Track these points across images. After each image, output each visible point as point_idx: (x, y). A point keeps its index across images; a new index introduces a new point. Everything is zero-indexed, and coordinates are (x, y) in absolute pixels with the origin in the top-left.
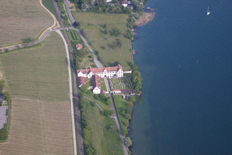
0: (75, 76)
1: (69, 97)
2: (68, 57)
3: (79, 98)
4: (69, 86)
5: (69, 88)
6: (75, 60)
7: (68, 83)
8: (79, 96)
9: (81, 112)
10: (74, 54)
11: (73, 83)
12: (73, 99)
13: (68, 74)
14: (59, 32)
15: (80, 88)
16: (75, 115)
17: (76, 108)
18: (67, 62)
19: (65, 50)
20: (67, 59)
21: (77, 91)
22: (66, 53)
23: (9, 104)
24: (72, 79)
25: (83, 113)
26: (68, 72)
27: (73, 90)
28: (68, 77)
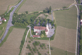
0: (79, 21)
1: (77, 28)
2: (78, 14)
3: (80, 29)
4: (77, 24)
5: (77, 25)
6: (80, 16)
7: (77, 23)
8: (80, 28)
9: (80, 34)
10: (80, 14)
11: (78, 24)
12: (78, 29)
13: (77, 20)
14: (76, 6)
15: (81, 26)
16: (78, 35)
17: (79, 32)
18: (77, 16)
19: (77, 12)
20: (77, 15)
21: (79, 27)
22: (77, 13)
23: (56, 28)
24: (78, 22)
25: (81, 34)
26: (77, 19)
27: (78, 26)
28: (77, 21)
